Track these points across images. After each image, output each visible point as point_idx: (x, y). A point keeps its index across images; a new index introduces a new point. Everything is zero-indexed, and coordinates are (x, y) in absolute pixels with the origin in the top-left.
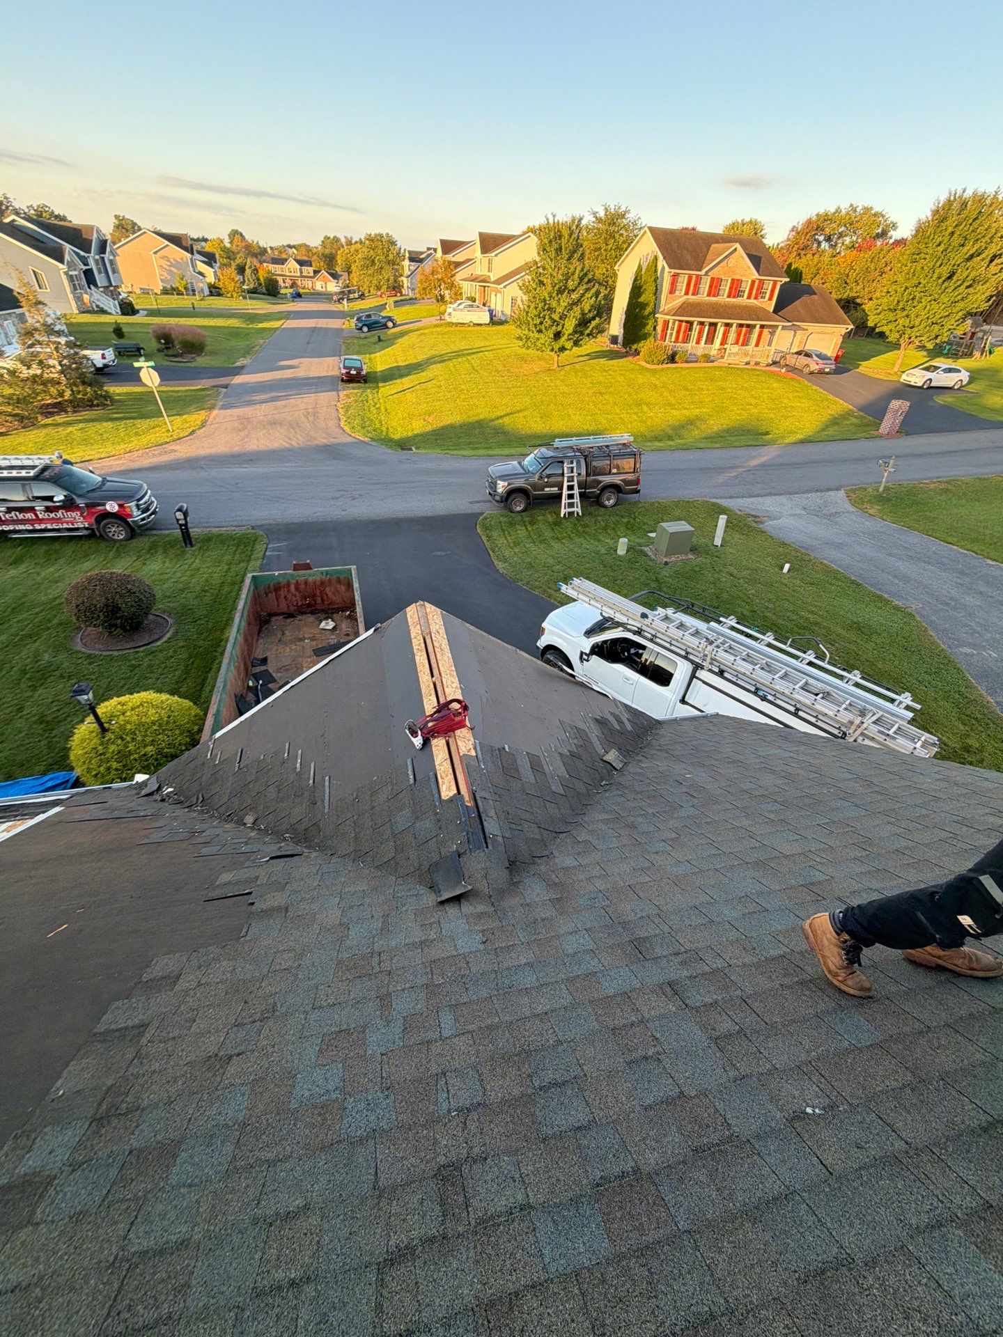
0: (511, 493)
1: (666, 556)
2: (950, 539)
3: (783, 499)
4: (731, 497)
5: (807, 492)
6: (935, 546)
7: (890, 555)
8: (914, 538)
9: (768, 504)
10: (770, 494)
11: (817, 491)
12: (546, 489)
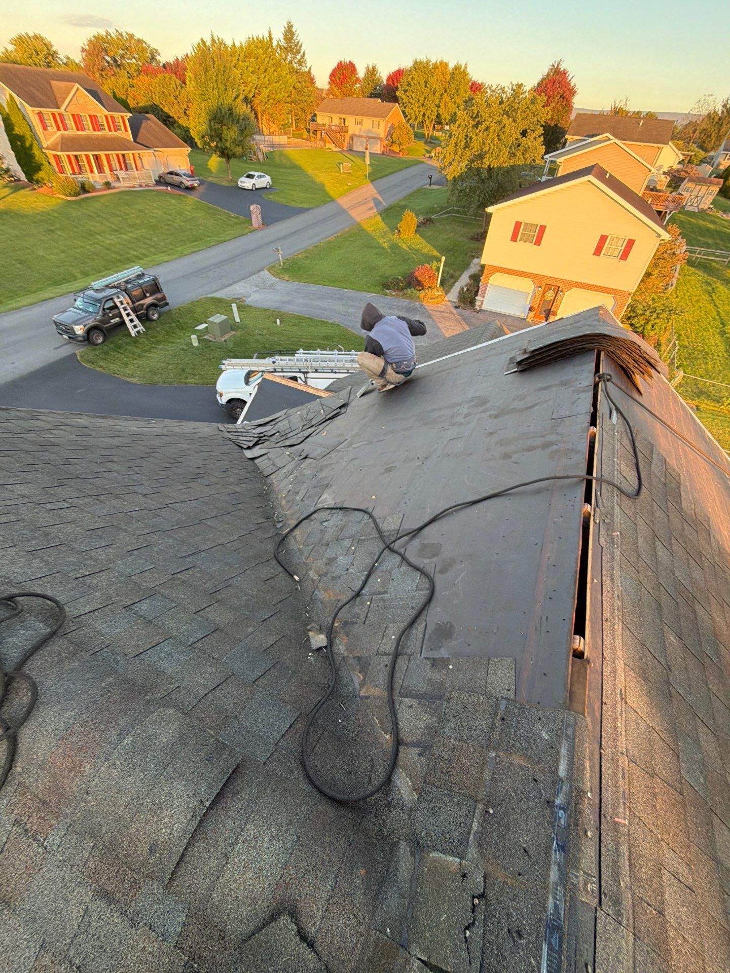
0: (89, 332)
1: (222, 337)
2: (326, 284)
3: (242, 283)
4: (216, 291)
5: (251, 275)
6: (324, 289)
7: (311, 299)
8: (313, 288)
9: (238, 289)
10: (234, 283)
11: (254, 274)
12: (112, 321)
